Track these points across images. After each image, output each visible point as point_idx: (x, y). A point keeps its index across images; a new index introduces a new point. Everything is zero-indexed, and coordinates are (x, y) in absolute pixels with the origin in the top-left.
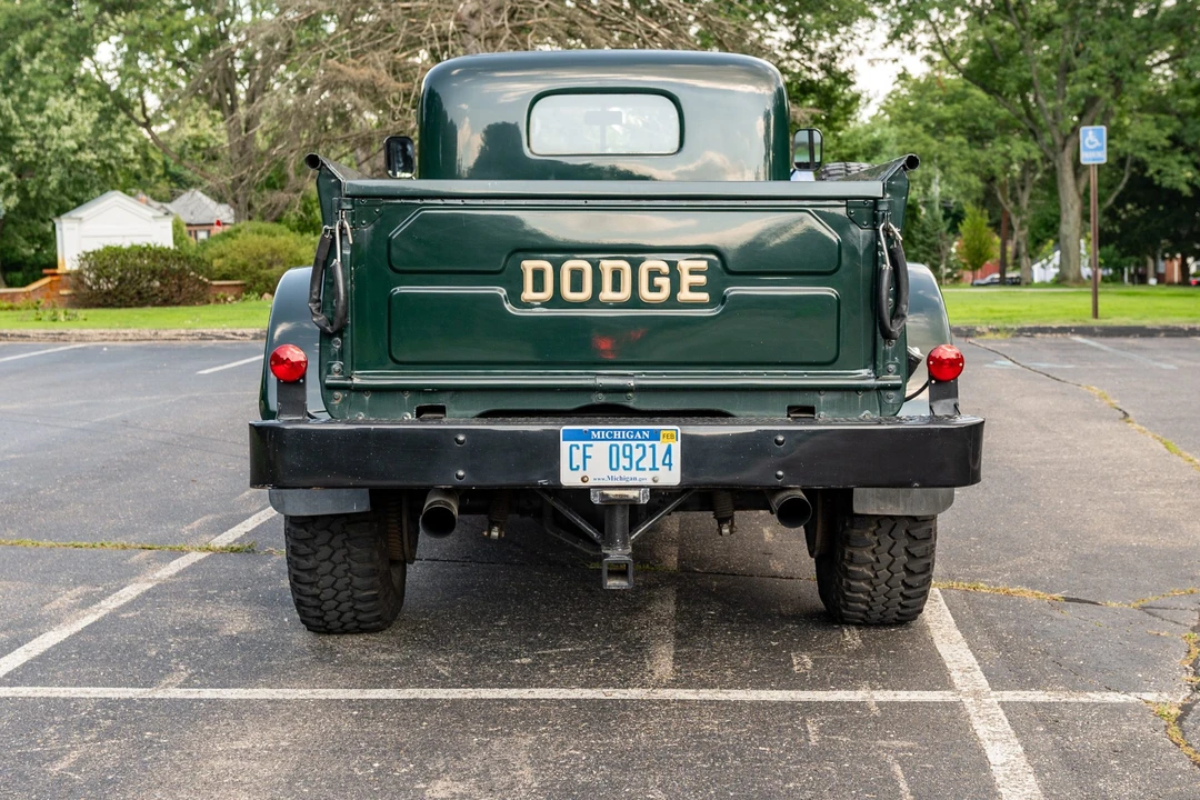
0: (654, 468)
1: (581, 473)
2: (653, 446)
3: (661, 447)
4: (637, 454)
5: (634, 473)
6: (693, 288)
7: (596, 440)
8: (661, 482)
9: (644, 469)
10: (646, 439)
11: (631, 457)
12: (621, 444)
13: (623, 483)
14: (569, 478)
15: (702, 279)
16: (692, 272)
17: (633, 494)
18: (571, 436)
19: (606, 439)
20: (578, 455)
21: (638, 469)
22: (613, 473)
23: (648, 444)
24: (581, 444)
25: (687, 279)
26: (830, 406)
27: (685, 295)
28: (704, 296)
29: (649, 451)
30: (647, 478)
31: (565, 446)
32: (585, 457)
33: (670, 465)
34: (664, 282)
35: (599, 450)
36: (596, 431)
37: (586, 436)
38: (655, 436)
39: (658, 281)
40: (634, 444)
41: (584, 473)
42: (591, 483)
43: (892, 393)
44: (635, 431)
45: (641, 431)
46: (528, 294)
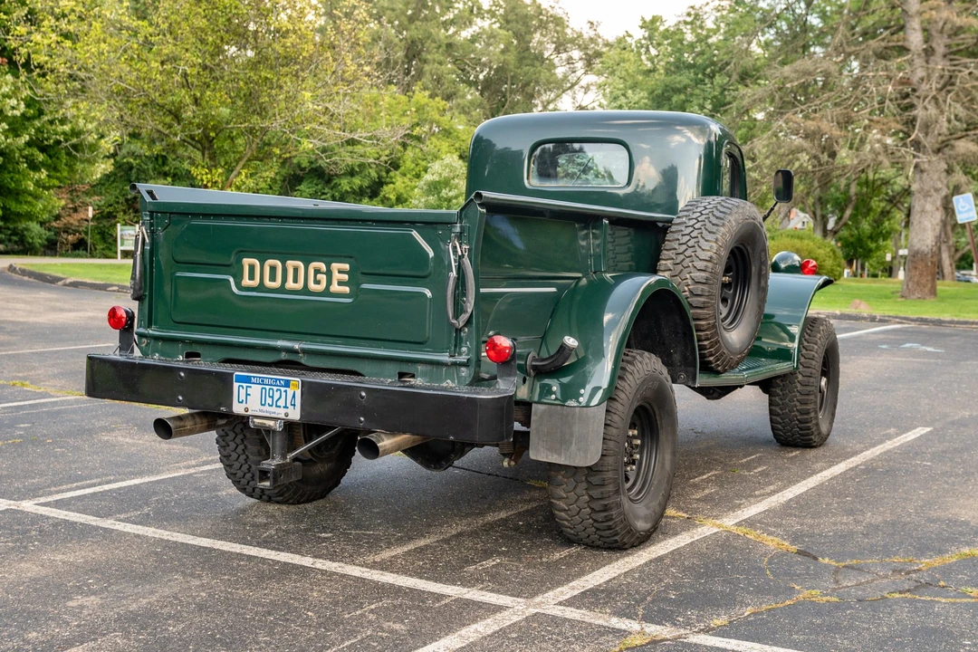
0: (286, 407)
1: (244, 405)
2: (286, 391)
3: (290, 392)
4: (277, 395)
5: (274, 409)
6: (341, 283)
7: (254, 383)
8: (290, 417)
9: (280, 407)
10: (282, 386)
11: (272, 397)
12: (268, 387)
13: (268, 415)
14: (238, 409)
15: (346, 277)
16: (340, 272)
17: (271, 423)
18: (240, 379)
19: (259, 384)
20: (243, 392)
21: (277, 406)
22: (262, 408)
23: (283, 389)
24: (245, 385)
25: (336, 276)
26: (424, 375)
27: (335, 288)
28: (347, 289)
29: (283, 394)
30: (281, 413)
31: (236, 385)
32: (247, 395)
33: (294, 405)
34: (323, 278)
35: (255, 390)
36: (254, 377)
37: (248, 380)
38: (287, 384)
39: (319, 276)
40: (275, 388)
41: (246, 406)
42: (249, 413)
43: (463, 369)
44: (277, 379)
45: (280, 380)
46: (246, 282)
